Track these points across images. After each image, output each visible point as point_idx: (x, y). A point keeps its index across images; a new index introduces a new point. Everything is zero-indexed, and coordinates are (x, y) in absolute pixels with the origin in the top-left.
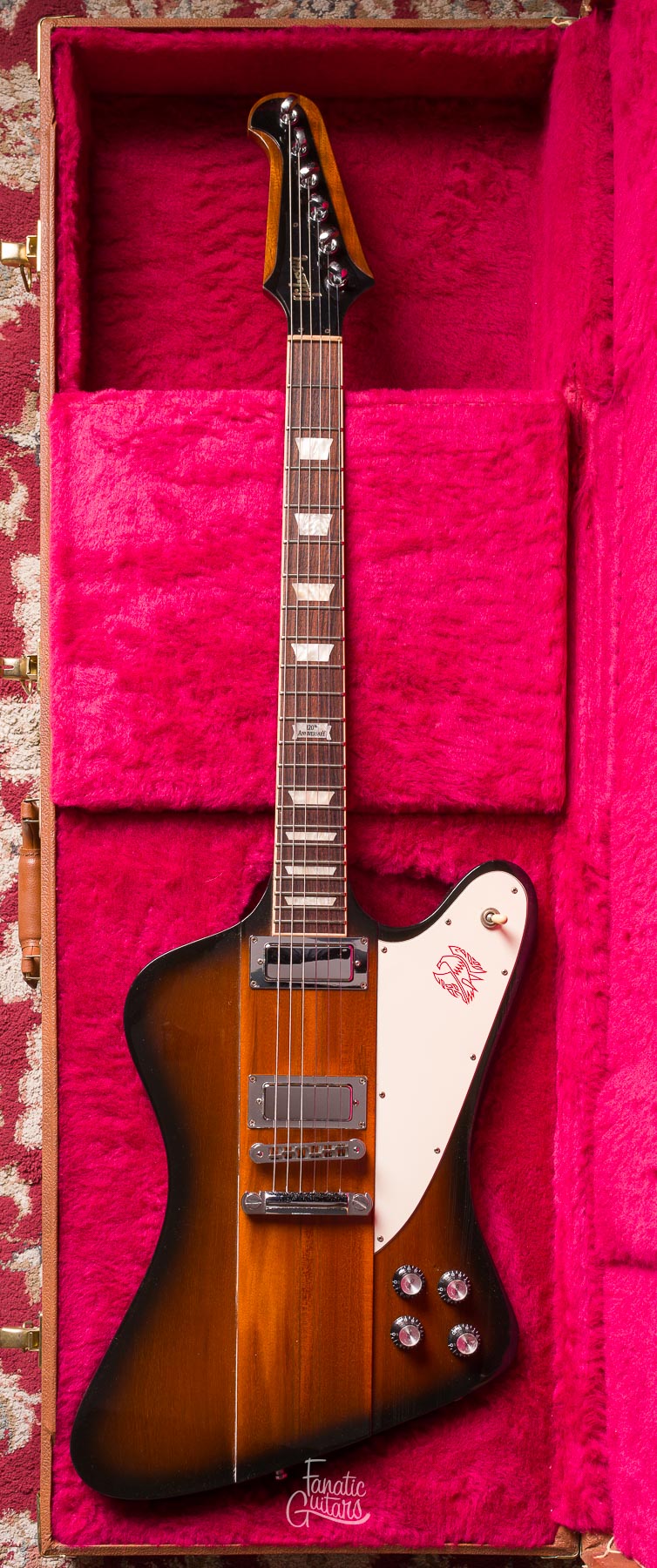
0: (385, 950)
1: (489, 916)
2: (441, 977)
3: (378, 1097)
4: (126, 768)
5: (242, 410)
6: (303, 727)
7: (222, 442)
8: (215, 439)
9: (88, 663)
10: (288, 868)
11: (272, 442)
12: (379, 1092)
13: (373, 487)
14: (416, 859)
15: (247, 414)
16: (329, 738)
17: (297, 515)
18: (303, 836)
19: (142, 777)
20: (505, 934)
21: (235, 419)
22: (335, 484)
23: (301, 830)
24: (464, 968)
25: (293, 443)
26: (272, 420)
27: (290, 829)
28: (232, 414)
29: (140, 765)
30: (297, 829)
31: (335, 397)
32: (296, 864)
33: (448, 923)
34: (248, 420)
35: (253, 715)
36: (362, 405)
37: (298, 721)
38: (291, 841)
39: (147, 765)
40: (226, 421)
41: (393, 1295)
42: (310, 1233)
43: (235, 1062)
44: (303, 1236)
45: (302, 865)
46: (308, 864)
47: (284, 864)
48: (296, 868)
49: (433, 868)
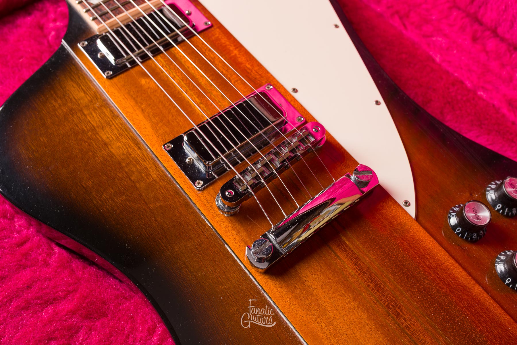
41: (467, 246)
42: (342, 245)
43: (139, 148)
44: (339, 253)
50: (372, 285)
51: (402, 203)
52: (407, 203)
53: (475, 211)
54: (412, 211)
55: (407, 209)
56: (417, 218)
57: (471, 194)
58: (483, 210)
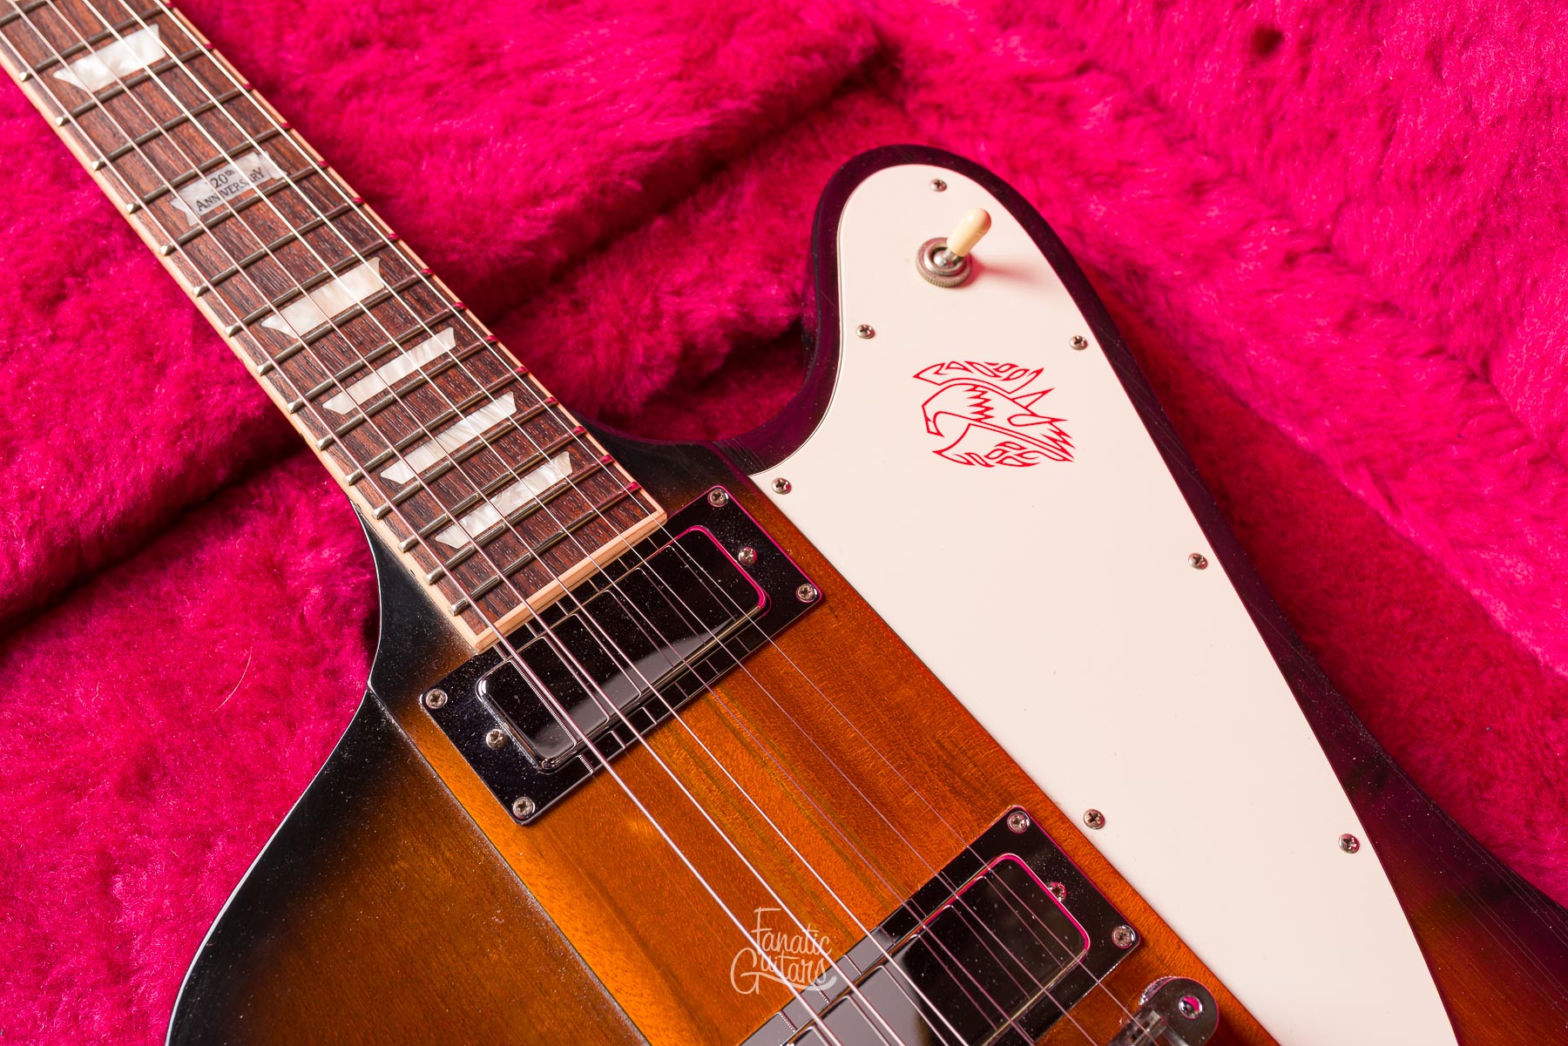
0: (784, 487)
1: (938, 259)
2: (961, 449)
3: (1091, 833)
6: (202, 189)
10: (390, 473)
12: (1078, 817)
14: (680, 318)
16: (279, 174)
18: (374, 384)
20: (1000, 272)
23: (360, 372)
24: (989, 395)
27: (329, 390)
30: (347, 379)
32: (405, 450)
33: (868, 333)
37: (178, 187)
38: (351, 414)
45: (420, 440)
46: (436, 429)
47: (373, 470)
48: (411, 457)
49: (730, 311)
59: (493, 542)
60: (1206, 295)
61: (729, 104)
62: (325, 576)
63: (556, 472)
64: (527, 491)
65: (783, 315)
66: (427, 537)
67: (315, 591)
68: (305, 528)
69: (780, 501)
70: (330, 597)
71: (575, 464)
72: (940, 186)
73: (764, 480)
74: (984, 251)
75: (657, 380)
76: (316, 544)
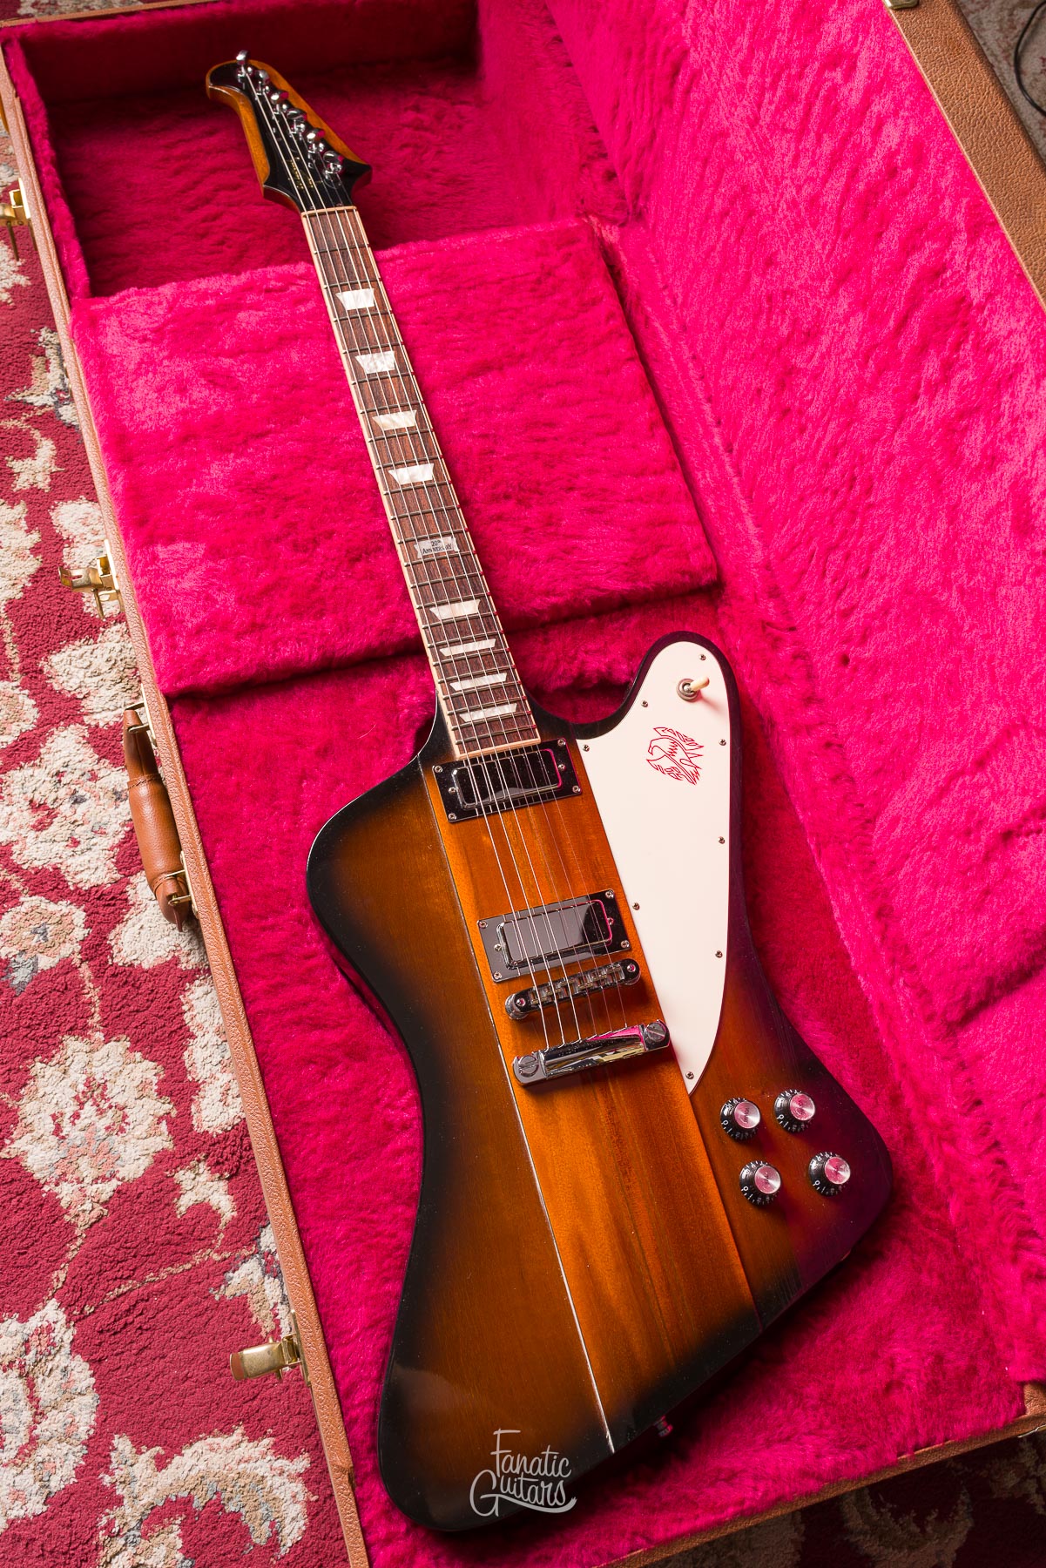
0: (586, 748)
1: (686, 688)
3: (633, 911)
4: (238, 636)
5: (273, 283)
6: (427, 544)
7: (261, 313)
8: (251, 311)
9: (170, 540)
10: (453, 685)
11: (311, 305)
12: (631, 904)
13: (426, 324)
14: (583, 663)
15: (280, 284)
16: (457, 549)
17: (358, 358)
18: (461, 649)
19: (260, 639)
20: (707, 702)
21: (268, 291)
22: (389, 325)
23: (457, 643)
25: (335, 299)
26: (307, 285)
27: (444, 645)
28: (264, 287)
29: (254, 627)
30: (452, 644)
31: (365, 254)
32: (462, 679)
33: (645, 704)
34: (282, 289)
35: (366, 553)
36: (393, 259)
37: (419, 540)
38: (448, 657)
39: (263, 626)
40: (259, 294)
41: (728, 1141)
42: (605, 1091)
43: (455, 913)
44: (599, 1096)
45: (469, 677)
46: (475, 676)
47: (449, 681)
48: (463, 682)
49: (604, 668)
50: (615, 1138)
51: (685, 1073)
52: (690, 1076)
53: (747, 1112)
54: (691, 1085)
55: (687, 1081)
56: (692, 1096)
57: (763, 1093)
58: (754, 1114)
59: (479, 725)
60: (791, 744)
61: (641, 584)
62: (412, 706)
63: (510, 709)
64: (497, 712)
65: (624, 678)
66: (458, 713)
67: (406, 711)
68: (411, 687)
69: (583, 753)
70: (410, 715)
71: (517, 709)
72: (703, 658)
73: (581, 743)
74: (705, 692)
75: (564, 683)
76: (412, 693)
